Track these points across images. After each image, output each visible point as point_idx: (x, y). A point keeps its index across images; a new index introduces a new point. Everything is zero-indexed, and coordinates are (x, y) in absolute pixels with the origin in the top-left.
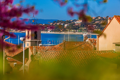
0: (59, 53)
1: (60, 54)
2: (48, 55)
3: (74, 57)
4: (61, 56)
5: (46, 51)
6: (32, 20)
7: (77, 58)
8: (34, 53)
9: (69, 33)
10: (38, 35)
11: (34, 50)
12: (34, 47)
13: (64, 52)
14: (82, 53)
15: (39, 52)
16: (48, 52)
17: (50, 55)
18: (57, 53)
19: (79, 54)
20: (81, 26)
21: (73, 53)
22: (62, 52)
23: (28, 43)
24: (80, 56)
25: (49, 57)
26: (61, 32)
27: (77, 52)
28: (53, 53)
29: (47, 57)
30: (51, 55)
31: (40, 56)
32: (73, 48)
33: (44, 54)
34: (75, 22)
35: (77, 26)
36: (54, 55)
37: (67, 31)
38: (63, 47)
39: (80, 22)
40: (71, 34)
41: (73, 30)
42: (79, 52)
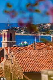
0: (29, 53)
1: (31, 53)
2: (20, 55)
3: (42, 56)
4: (31, 55)
5: (18, 51)
6: (8, 24)
7: (45, 57)
8: (8, 52)
9: (39, 35)
10: (12, 37)
11: (8, 50)
12: (8, 47)
13: (34, 51)
14: (49, 53)
15: (12, 52)
16: (20, 52)
17: (21, 54)
18: (28, 53)
19: (46, 53)
20: (50, 29)
21: (42, 52)
22: (32, 52)
23: (5, 44)
24: (47, 55)
25: (21, 56)
26: (33, 34)
27: (45, 51)
28: (24, 53)
29: (19, 56)
30: (23, 54)
31: (13, 55)
32: (42, 48)
33: (16, 53)
34: (45, 26)
35: (46, 29)
36: (25, 54)
37: (38, 33)
38: (33, 47)
39: (49, 25)
40: (42, 35)
41: (43, 33)
42: (47, 51)
